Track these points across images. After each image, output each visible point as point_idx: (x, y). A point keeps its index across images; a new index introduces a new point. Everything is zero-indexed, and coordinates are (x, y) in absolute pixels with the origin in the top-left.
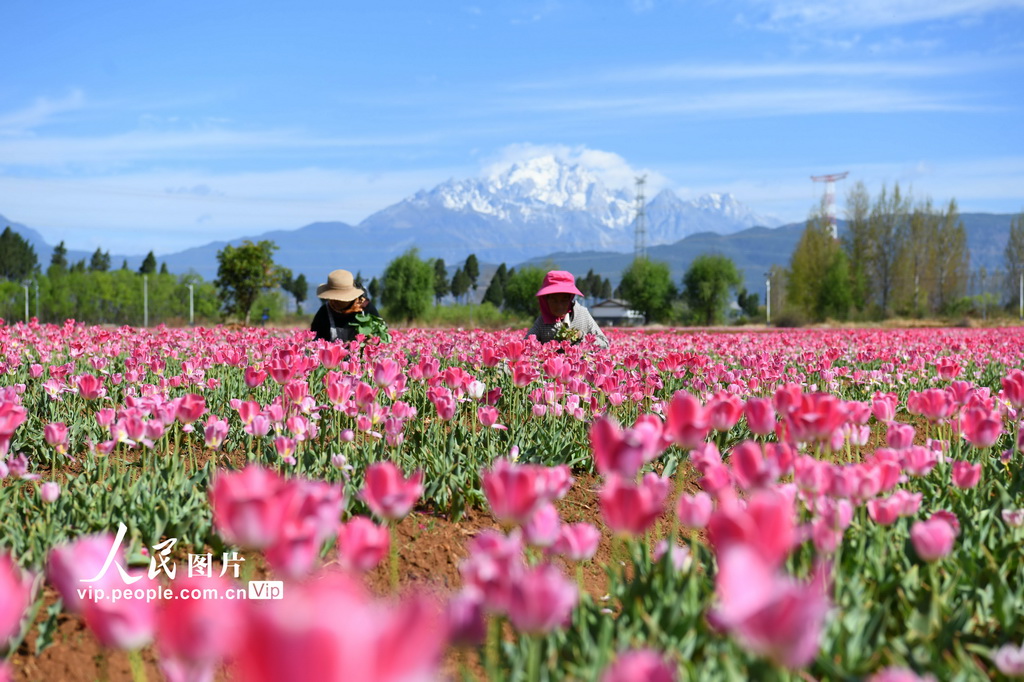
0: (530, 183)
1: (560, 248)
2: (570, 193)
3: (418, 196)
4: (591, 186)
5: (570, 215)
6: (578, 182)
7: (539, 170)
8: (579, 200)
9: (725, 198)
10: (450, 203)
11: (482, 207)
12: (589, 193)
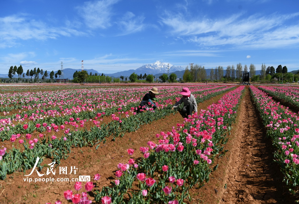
0: (157, 65)
1: (160, 73)
2: (161, 66)
3: (143, 66)
4: (164, 65)
5: (161, 68)
6: (162, 65)
7: (158, 63)
8: (163, 67)
9: (180, 67)
10: (147, 67)
11: (151, 68)
12: (164, 66)
